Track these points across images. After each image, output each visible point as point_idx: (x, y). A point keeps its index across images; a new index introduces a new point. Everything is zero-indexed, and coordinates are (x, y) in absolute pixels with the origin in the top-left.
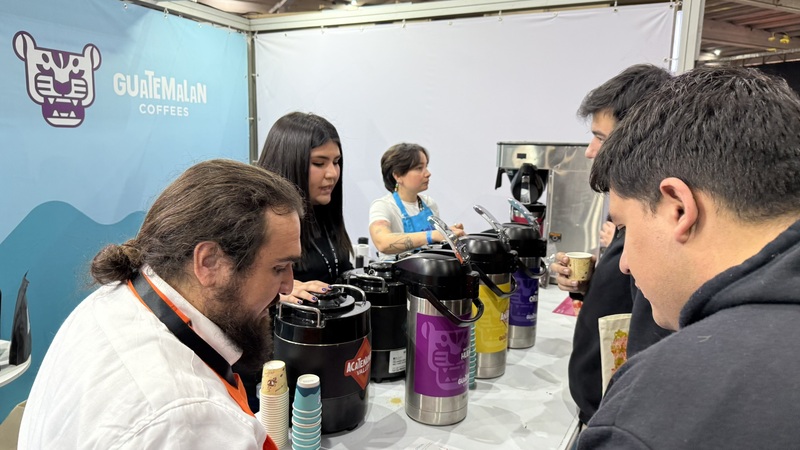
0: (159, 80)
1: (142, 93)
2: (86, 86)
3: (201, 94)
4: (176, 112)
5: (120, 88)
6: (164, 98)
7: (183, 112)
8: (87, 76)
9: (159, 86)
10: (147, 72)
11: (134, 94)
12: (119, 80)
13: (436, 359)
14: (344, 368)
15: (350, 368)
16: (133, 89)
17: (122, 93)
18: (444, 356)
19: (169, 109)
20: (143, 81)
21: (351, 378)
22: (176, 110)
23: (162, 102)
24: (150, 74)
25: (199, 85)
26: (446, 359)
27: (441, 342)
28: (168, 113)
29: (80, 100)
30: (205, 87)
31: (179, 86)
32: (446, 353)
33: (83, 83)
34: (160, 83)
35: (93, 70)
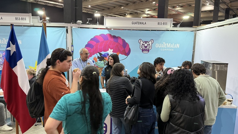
0: (166, 44)
28: (168, 50)
30: (179, 44)
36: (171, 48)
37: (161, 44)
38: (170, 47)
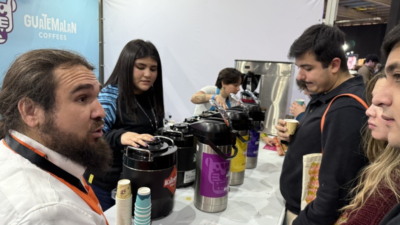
0: (50, 20)
1: (40, 26)
2: (8, 21)
3: (73, 28)
4: (60, 38)
5: (28, 23)
6: (53, 29)
7: (63, 38)
8: (9, 15)
9: (50, 22)
10: (43, 15)
11: (36, 27)
12: (27, 18)
13: (213, 177)
14: (163, 183)
15: (166, 183)
16: (35, 24)
17: (29, 26)
18: (217, 176)
19: (56, 36)
20: (41, 20)
21: (167, 188)
22: (59, 36)
23: (51, 32)
24: (45, 16)
25: (72, 23)
26: (218, 177)
27: (216, 168)
28: (55, 38)
29: (5, 29)
30: (75, 24)
31: (61, 23)
32: (218, 174)
33: (6, 19)
34: (51, 21)
35: (12, 12)
36: (62, 33)
37: (37, 17)
38: (58, 30)
